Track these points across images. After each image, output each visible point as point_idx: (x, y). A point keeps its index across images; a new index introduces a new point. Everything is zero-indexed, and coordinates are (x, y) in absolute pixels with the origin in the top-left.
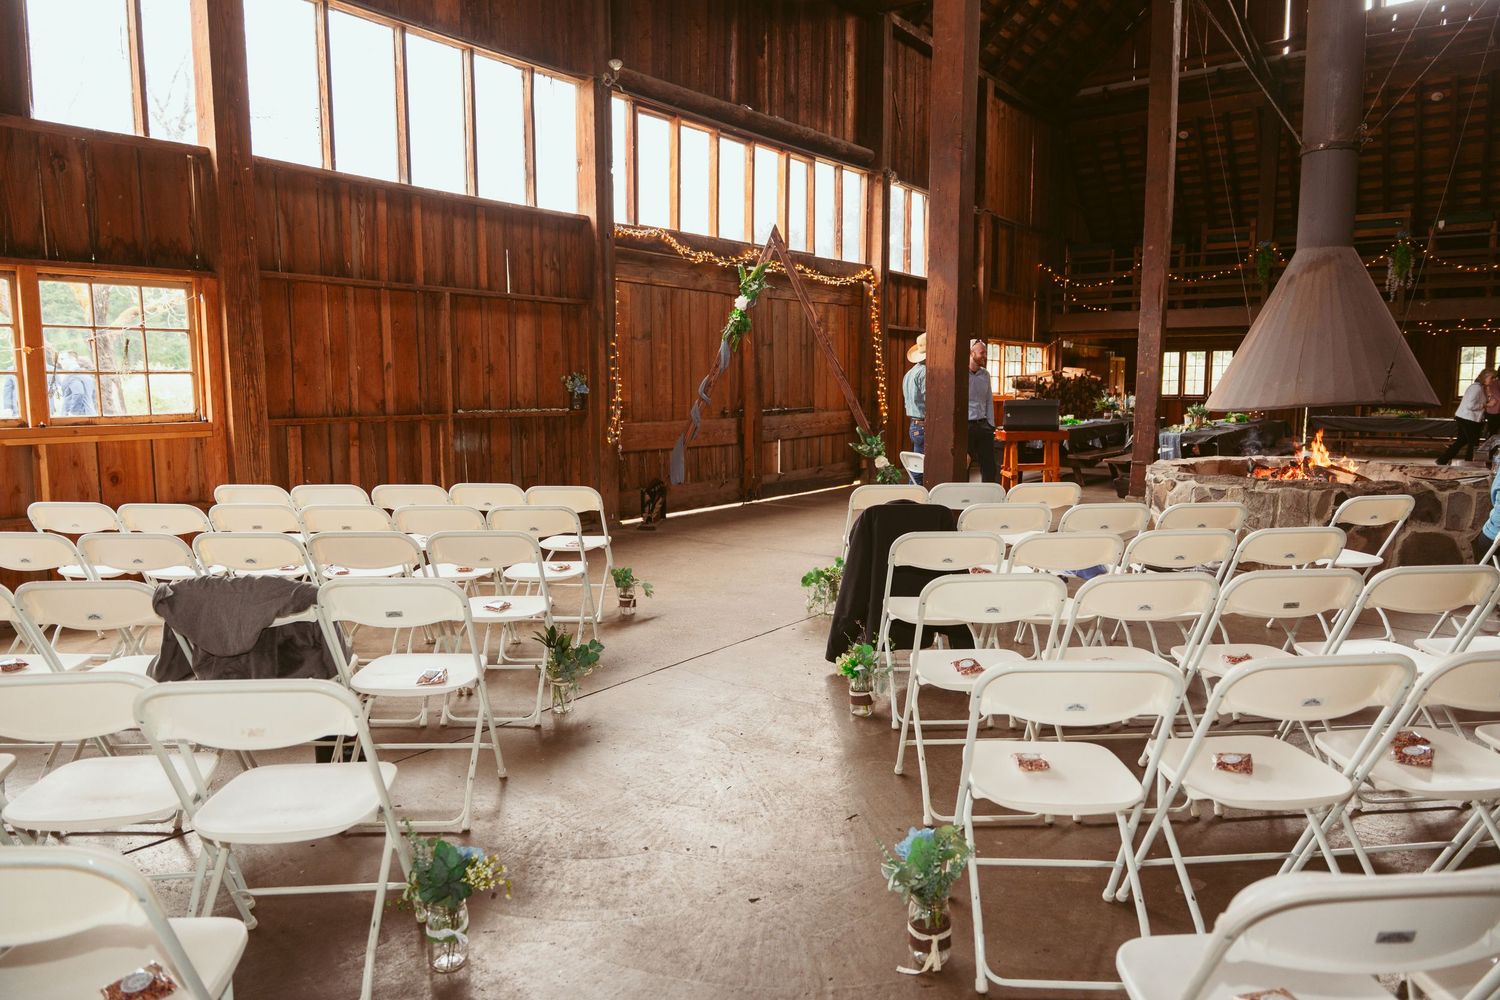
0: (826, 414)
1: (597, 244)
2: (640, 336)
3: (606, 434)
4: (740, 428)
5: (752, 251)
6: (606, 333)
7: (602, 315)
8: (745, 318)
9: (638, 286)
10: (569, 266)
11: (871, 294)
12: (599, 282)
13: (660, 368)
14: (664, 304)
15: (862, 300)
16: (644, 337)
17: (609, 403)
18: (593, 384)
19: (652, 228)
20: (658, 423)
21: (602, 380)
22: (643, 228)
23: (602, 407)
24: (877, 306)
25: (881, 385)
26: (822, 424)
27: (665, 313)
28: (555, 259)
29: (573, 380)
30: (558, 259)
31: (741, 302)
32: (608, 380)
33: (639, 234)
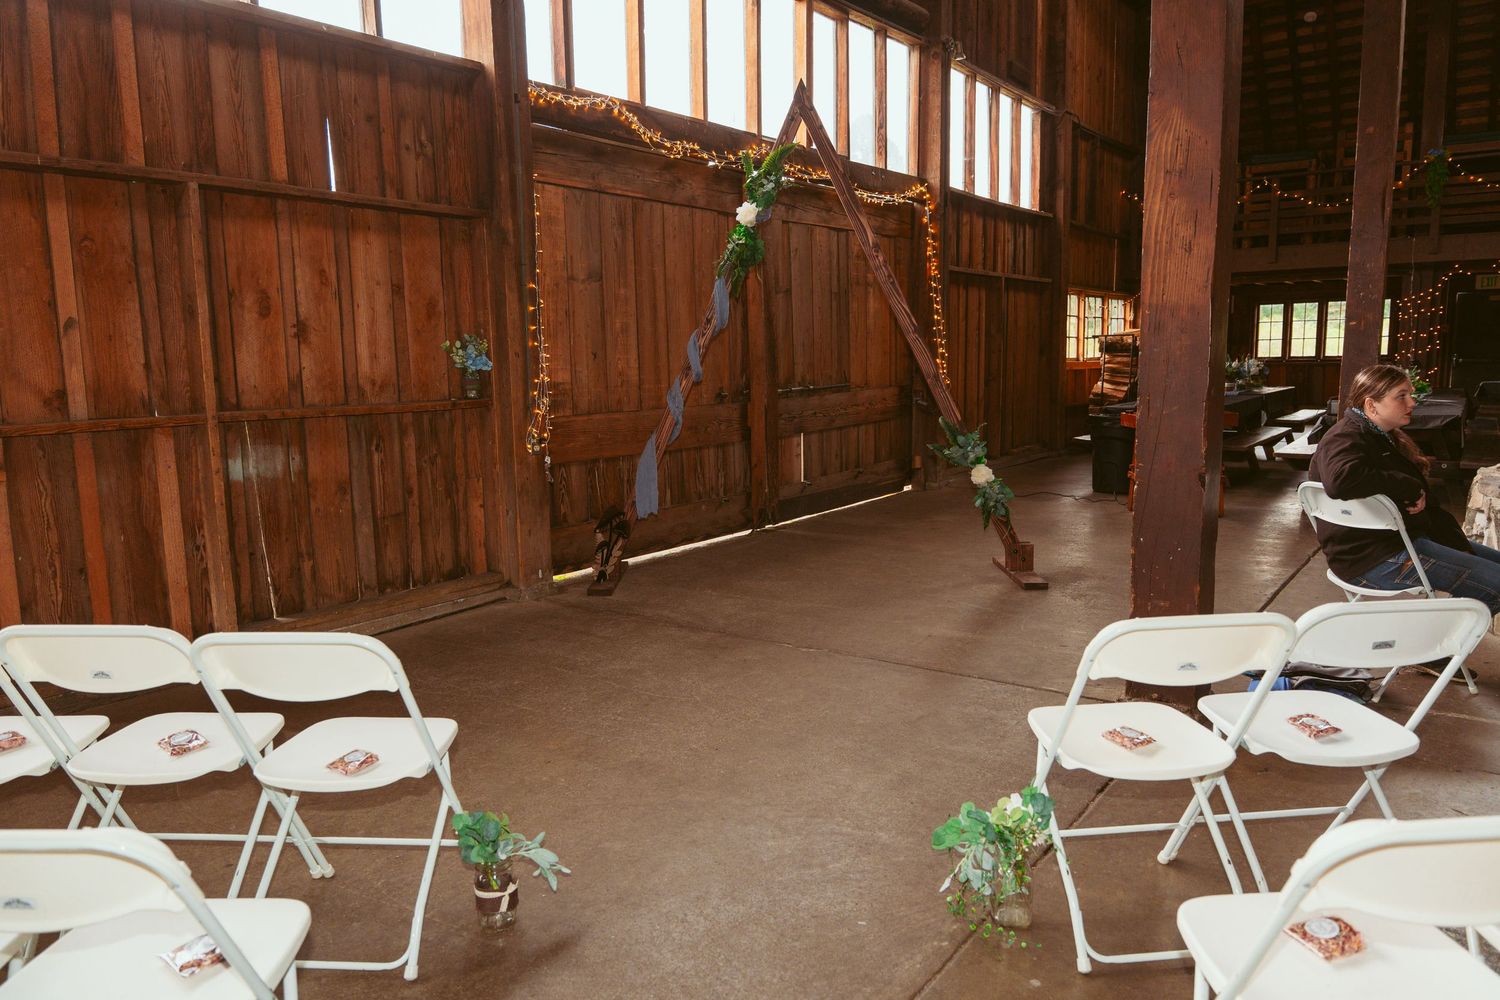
0: (867, 393)
1: (499, 112)
2: (582, 277)
3: (523, 437)
4: (744, 416)
5: (759, 145)
6: (518, 265)
7: (512, 240)
8: (754, 239)
9: (577, 192)
10: (452, 152)
11: (925, 220)
12: (503, 178)
13: (618, 325)
14: (622, 224)
15: (913, 228)
16: (590, 277)
17: (527, 385)
18: (500, 354)
19: (597, 96)
20: (616, 416)
21: (513, 347)
22: (582, 94)
23: (515, 393)
24: (934, 237)
25: (941, 350)
26: (860, 408)
27: (624, 239)
28: (423, 138)
29: (464, 347)
30: (431, 139)
31: (747, 213)
32: (525, 347)
33: (575, 102)
